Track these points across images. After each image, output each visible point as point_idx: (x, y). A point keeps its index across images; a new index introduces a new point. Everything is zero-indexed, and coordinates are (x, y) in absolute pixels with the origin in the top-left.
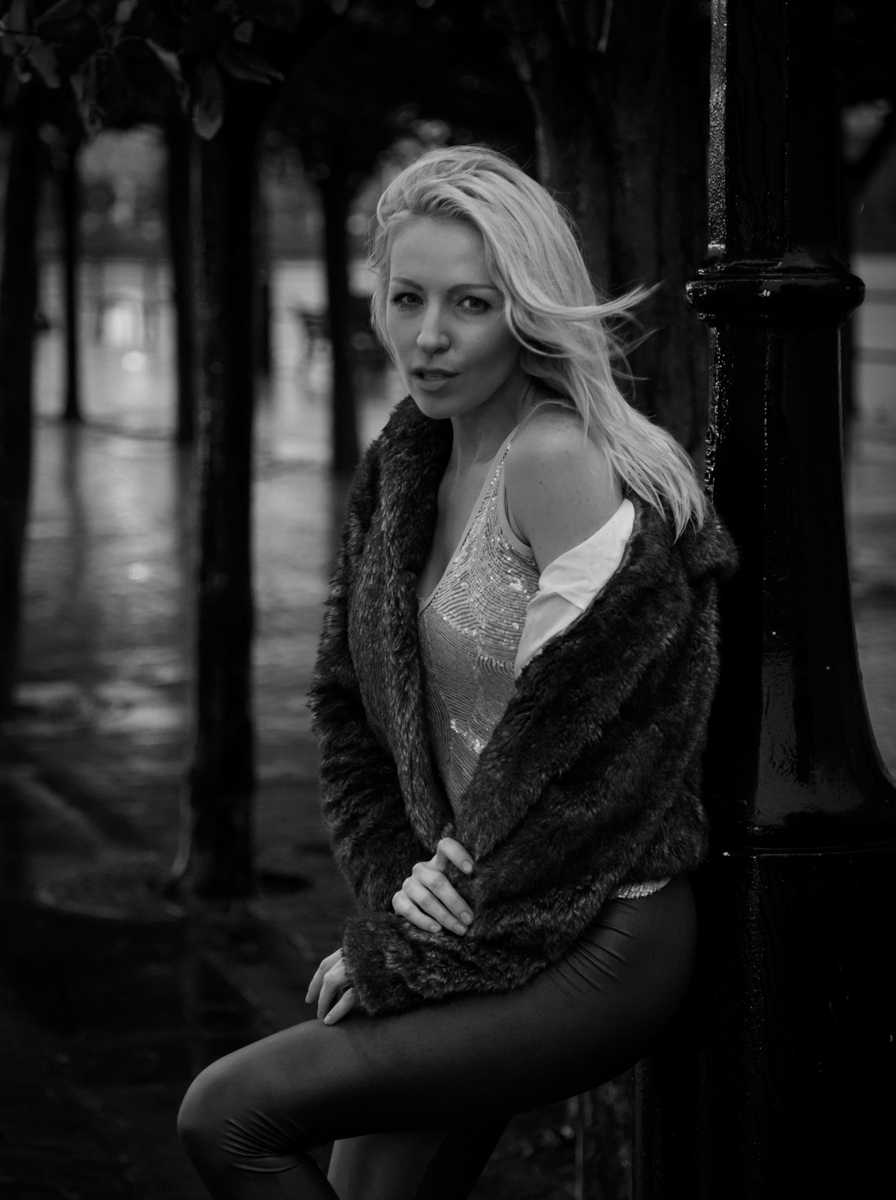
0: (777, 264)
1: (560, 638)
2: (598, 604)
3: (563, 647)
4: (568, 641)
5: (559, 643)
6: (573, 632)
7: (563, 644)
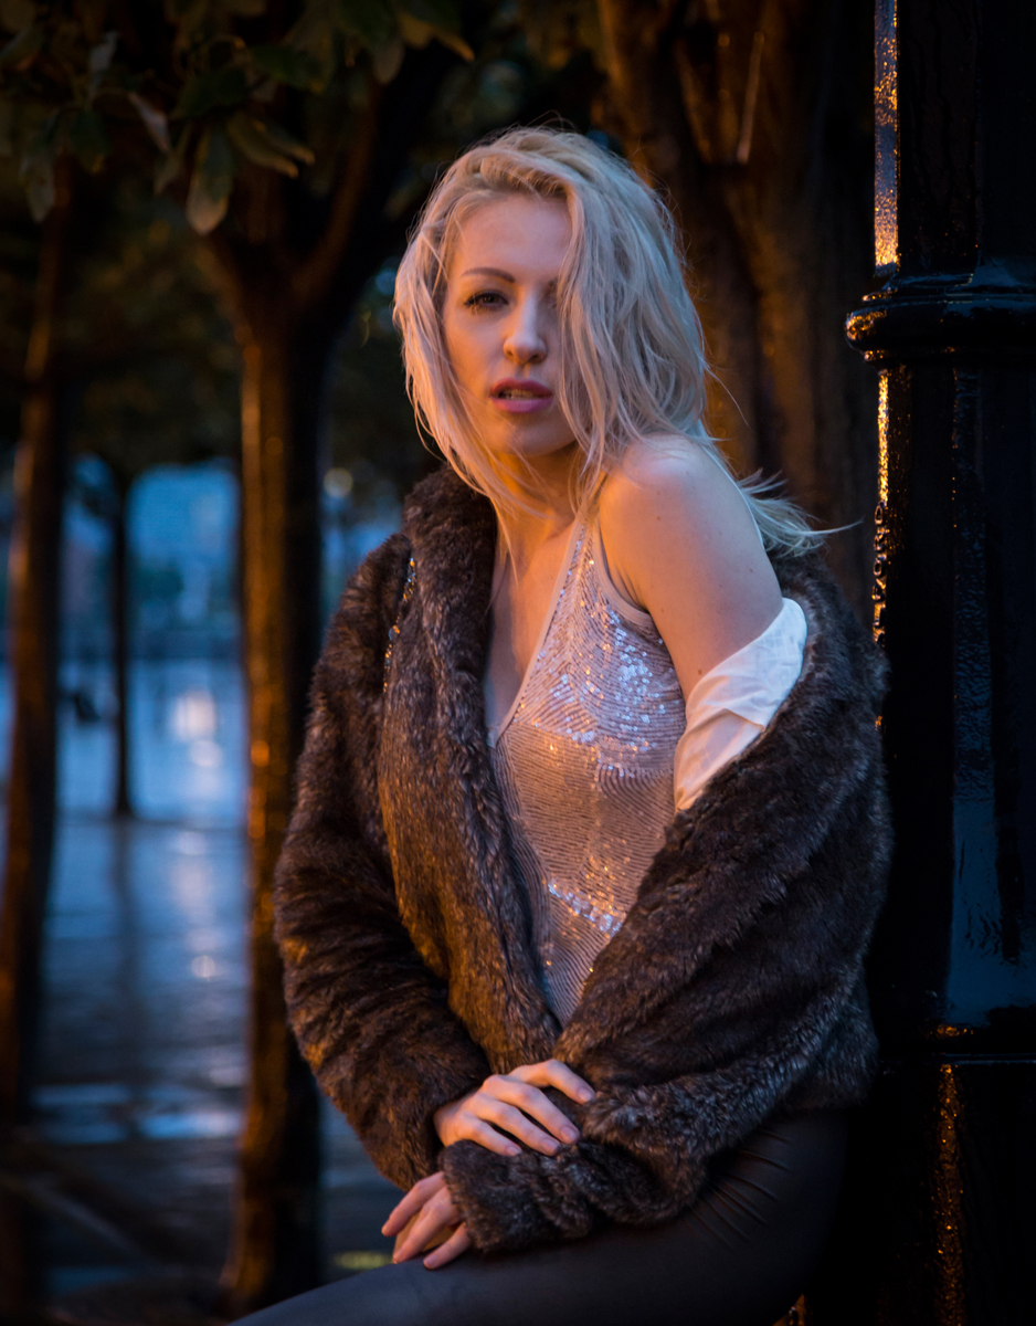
0: (966, 282)
1: (734, 764)
2: (783, 717)
3: (740, 774)
4: (746, 767)
5: (736, 769)
6: (752, 756)
7: (740, 770)
